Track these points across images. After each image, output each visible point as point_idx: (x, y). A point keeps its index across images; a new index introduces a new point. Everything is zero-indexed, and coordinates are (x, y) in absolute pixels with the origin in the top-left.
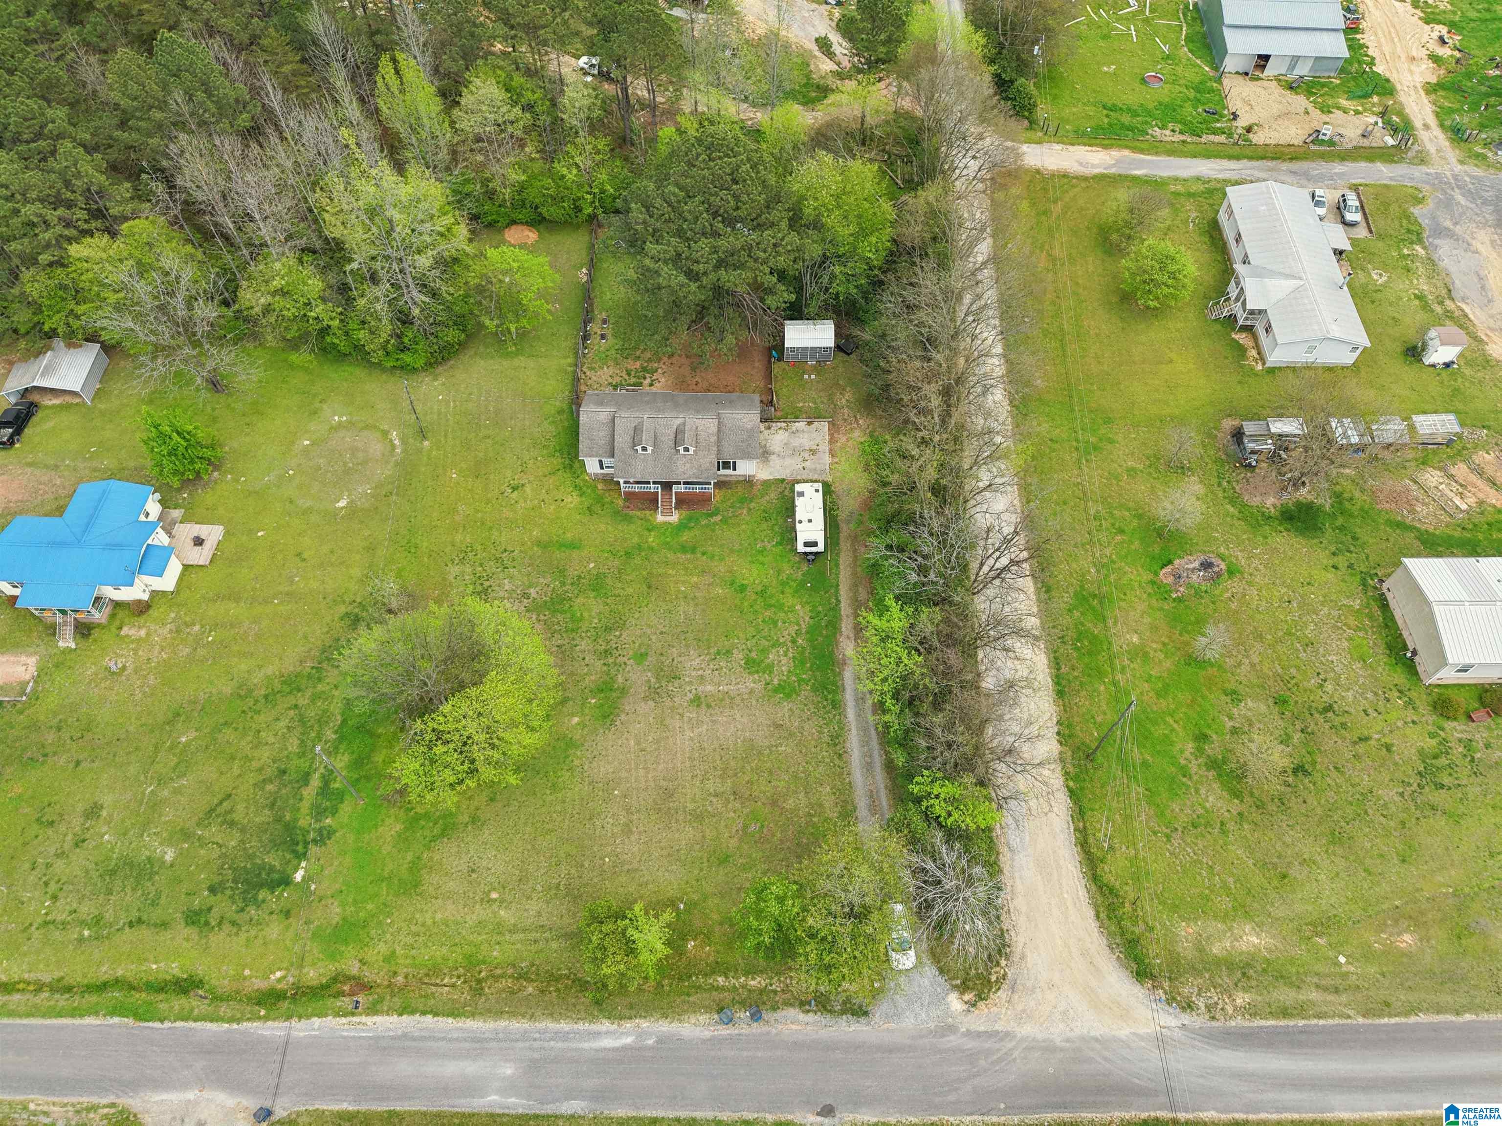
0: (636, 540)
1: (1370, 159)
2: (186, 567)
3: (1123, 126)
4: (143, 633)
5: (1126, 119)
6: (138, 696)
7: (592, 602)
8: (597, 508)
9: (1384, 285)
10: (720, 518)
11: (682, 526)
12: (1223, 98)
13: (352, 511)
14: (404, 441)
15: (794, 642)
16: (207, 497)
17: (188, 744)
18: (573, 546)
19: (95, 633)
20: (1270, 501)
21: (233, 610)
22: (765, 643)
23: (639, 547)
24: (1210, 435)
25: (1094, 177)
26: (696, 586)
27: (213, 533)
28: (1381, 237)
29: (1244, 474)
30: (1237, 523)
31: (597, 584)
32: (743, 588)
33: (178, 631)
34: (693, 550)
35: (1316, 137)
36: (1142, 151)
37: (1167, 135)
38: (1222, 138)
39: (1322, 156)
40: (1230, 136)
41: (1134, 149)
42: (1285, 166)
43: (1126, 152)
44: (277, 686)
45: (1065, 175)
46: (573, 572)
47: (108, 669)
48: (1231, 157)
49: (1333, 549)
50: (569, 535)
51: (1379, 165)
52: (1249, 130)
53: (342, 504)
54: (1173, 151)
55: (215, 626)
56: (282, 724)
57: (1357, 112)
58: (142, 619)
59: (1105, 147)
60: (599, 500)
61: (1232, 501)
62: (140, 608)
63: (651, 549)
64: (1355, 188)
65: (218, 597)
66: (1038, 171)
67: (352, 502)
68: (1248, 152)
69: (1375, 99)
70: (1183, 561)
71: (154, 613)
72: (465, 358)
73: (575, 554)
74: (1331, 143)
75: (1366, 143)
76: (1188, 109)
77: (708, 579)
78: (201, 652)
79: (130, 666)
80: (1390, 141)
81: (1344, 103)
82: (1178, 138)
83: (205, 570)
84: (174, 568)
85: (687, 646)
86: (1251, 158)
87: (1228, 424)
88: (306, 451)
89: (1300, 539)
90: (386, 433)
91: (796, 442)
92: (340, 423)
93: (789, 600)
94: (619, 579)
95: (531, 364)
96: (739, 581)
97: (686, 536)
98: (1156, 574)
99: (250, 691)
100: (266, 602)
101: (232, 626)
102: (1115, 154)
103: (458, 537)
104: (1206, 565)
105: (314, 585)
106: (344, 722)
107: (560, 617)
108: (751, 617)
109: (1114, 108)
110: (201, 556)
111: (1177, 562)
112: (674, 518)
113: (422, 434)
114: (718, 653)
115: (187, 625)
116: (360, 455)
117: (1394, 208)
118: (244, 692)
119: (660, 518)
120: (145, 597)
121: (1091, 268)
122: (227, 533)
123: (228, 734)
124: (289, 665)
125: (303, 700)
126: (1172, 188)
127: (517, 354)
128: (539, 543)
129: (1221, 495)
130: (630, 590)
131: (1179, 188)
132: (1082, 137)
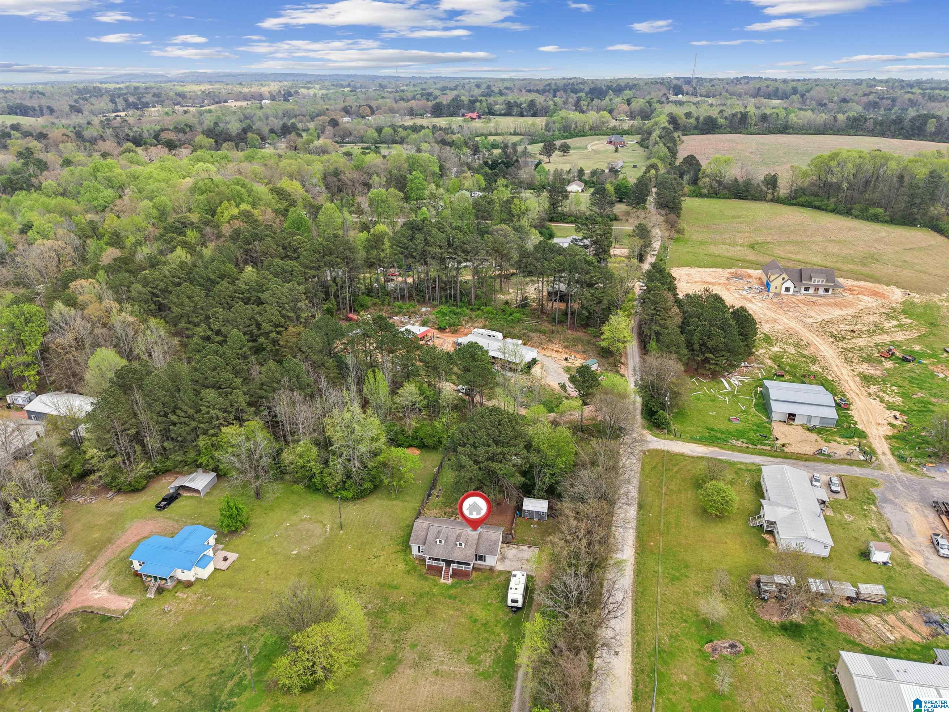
0: (427, 589)
1: (850, 465)
2: (216, 569)
3: (717, 438)
4: (185, 596)
5: (718, 435)
6: (172, 624)
7: (397, 615)
8: (412, 572)
9: (852, 522)
10: (472, 585)
11: (452, 586)
12: (770, 431)
13: (298, 556)
14: (331, 529)
15: (496, 651)
16: (237, 541)
17: (185, 651)
18: (396, 588)
19: (164, 593)
20: (775, 619)
21: (229, 592)
22: (480, 649)
23: (428, 593)
24: (743, 581)
25: (697, 457)
26: (452, 616)
27: (233, 557)
28: (851, 499)
29: (760, 602)
30: (754, 628)
31: (402, 608)
32: (476, 621)
33: (201, 598)
34: (455, 598)
35: (820, 452)
36: (725, 449)
37: (739, 443)
38: (769, 448)
39: (823, 461)
40: (772, 447)
41: (720, 448)
42: (802, 463)
43: (717, 449)
44: (235, 630)
45: (683, 455)
46: (391, 600)
47: (163, 610)
48: (772, 456)
49: (809, 648)
50: (395, 582)
51: (855, 468)
52: (783, 445)
53: (294, 552)
54: (741, 450)
55: (218, 598)
56: (231, 649)
57: (845, 444)
58: (187, 590)
59: (706, 445)
60: (415, 569)
61: (753, 616)
62: (189, 585)
63: (434, 595)
64: (840, 477)
65: (224, 586)
66: (668, 452)
67: (299, 553)
68: (783, 455)
69: (856, 439)
70: (719, 642)
71: (193, 588)
72: (371, 498)
73: (395, 592)
74: (829, 455)
75: (849, 457)
76: (752, 434)
77: (458, 613)
78: (207, 609)
79: (174, 610)
80: (862, 458)
81: (838, 439)
82: (744, 445)
83: (221, 572)
84: (210, 568)
85: (439, 645)
86: (783, 458)
87: (755, 577)
88: (286, 528)
89: (790, 641)
90: (325, 525)
91: (520, 555)
92: (306, 519)
93: (498, 630)
94: (414, 607)
95: (400, 504)
96: (475, 617)
97: (452, 591)
98: (702, 646)
99: (222, 631)
100: (245, 591)
101: (225, 599)
102: (711, 449)
103: (343, 575)
104: (733, 646)
105: (269, 586)
106: (260, 653)
107: (379, 620)
108: (476, 635)
109: (712, 430)
110: (224, 565)
111: (715, 642)
112: (450, 581)
113: (341, 527)
114: (454, 650)
115: (205, 596)
116: (310, 533)
117: (860, 488)
118: (219, 631)
119: (442, 581)
120: (193, 579)
121: (689, 496)
122: (239, 558)
123: (204, 650)
124: (244, 622)
125: (245, 640)
126: (739, 466)
127: (395, 499)
128: (379, 584)
129: (746, 611)
130: (417, 613)
131: (743, 467)
132: (693, 440)
